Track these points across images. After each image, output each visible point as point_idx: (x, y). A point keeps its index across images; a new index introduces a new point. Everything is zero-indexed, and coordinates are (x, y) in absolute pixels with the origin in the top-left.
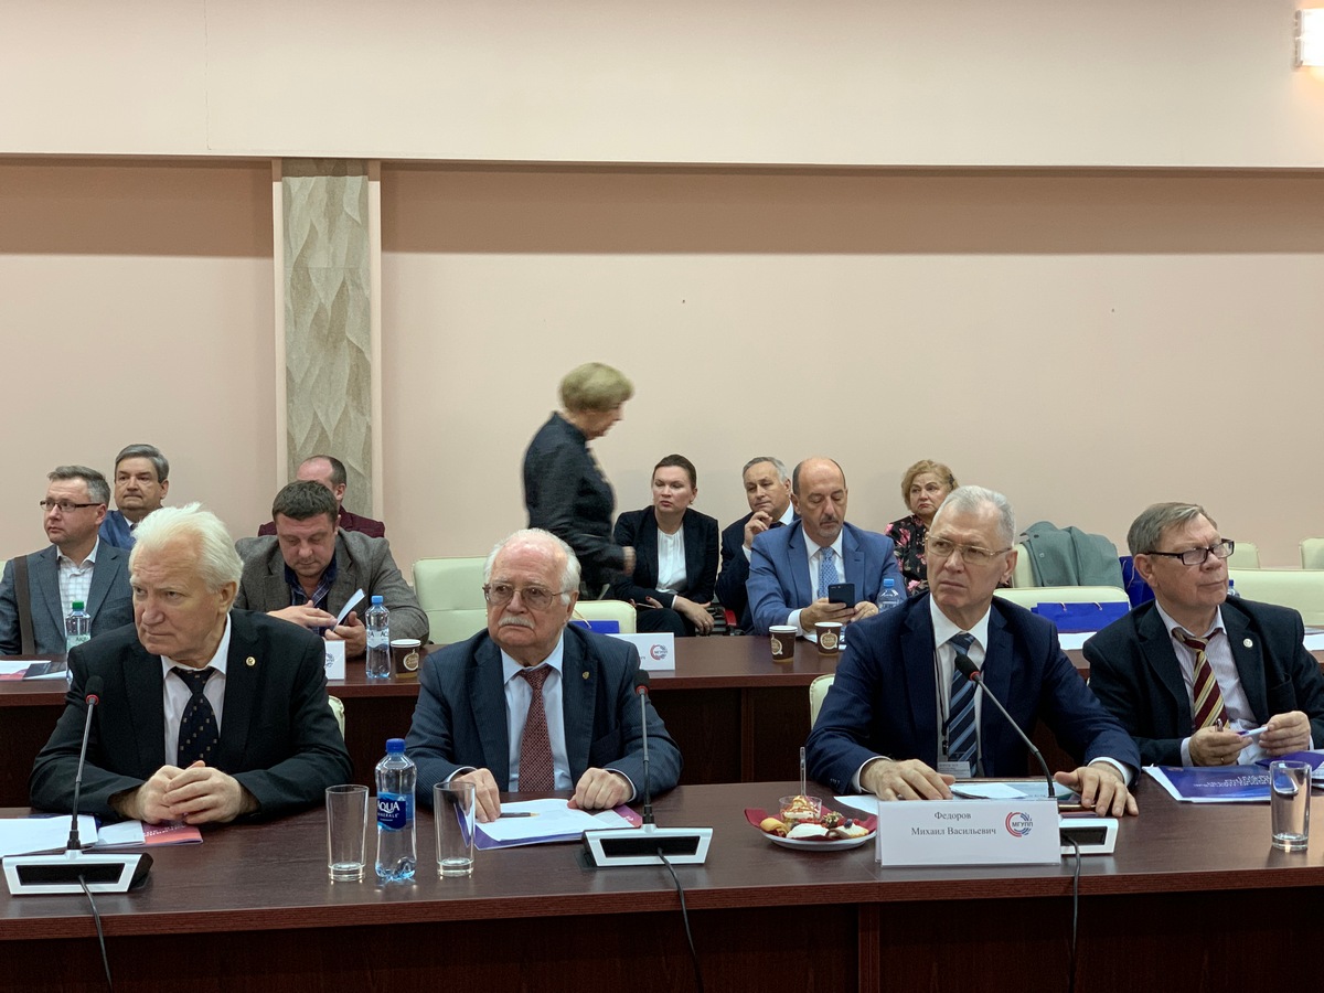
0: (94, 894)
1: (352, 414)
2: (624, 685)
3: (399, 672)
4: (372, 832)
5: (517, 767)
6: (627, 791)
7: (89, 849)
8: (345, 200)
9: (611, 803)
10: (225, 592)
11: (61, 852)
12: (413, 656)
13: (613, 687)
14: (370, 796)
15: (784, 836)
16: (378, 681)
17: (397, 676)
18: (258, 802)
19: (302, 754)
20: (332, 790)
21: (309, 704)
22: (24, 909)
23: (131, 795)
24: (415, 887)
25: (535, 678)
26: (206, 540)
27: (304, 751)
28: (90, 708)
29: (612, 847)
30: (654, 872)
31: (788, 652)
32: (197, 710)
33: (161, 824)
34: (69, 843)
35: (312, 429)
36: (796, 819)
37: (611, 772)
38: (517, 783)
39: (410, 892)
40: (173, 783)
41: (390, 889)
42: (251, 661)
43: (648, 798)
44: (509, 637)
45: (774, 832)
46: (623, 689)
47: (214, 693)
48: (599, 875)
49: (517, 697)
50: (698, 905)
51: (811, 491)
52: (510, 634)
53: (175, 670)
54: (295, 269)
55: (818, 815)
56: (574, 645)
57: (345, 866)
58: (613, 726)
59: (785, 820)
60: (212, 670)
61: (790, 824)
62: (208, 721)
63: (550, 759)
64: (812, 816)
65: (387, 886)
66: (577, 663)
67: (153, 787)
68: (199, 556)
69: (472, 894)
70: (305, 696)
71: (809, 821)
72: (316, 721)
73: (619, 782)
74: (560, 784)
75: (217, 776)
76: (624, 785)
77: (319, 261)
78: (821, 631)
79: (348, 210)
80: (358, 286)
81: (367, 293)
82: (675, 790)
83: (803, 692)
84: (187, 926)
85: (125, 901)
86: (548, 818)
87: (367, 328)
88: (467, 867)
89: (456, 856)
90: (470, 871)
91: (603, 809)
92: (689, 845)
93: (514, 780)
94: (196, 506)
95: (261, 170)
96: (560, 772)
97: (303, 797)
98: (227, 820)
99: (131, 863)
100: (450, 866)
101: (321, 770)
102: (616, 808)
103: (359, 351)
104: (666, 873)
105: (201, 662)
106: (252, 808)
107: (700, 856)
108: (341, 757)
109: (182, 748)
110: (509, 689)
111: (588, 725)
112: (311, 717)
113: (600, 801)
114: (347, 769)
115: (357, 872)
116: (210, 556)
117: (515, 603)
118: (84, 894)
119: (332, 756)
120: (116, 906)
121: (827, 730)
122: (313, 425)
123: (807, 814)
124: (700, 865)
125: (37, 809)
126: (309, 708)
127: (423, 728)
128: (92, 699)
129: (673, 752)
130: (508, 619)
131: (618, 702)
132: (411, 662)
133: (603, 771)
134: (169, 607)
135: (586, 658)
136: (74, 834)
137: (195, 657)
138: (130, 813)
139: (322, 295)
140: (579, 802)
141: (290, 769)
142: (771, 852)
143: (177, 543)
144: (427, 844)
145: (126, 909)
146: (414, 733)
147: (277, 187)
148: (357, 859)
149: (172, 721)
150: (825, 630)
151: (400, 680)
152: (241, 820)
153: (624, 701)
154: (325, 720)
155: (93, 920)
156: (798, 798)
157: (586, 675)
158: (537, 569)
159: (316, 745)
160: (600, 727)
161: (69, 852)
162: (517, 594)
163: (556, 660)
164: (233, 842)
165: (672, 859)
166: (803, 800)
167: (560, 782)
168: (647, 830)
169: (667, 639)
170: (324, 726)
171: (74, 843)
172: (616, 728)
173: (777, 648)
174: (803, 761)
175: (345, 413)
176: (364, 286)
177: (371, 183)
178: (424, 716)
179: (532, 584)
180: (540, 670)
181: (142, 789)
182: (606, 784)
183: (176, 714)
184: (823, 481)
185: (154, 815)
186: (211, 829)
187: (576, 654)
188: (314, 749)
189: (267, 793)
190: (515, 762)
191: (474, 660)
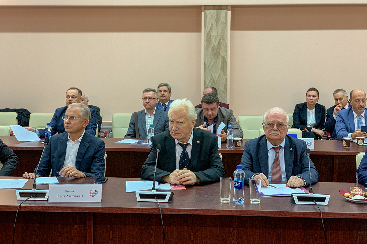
0: (159, 202)
1: (222, 75)
2: (302, 152)
3: (235, 147)
4: (232, 190)
5: (271, 174)
6: (303, 183)
7: (157, 190)
8: (221, 16)
9: (298, 186)
10: (193, 122)
11: (150, 190)
12: (239, 142)
13: (299, 154)
14: (232, 180)
15: (351, 198)
16: (230, 149)
17: (235, 148)
18: (200, 180)
19: (212, 168)
20: (222, 178)
21: (213, 154)
22: (141, 205)
23: (168, 176)
24: (244, 206)
25: (277, 149)
26: (189, 109)
27: (212, 167)
28: (158, 153)
29: (300, 199)
30: (312, 206)
31: (348, 145)
32: (184, 154)
33: (175, 185)
34: (152, 188)
35: (211, 79)
36: (354, 194)
37: (299, 177)
38: (271, 179)
39: (243, 207)
40: (179, 174)
41: (237, 206)
42: (199, 142)
43: (311, 185)
44: (273, 138)
45: (348, 197)
46: (302, 153)
47: (189, 150)
48: (296, 206)
49: (271, 155)
50: (326, 217)
51: (356, 99)
52: (273, 136)
53: (179, 143)
54: (207, 35)
55: (361, 193)
56: (288, 141)
57: (225, 199)
58: (299, 164)
59: (351, 194)
60: (188, 144)
61: (353, 195)
62: (187, 157)
63: (280, 172)
64: (359, 193)
65: (236, 205)
66: (288, 146)
67: (174, 175)
68: (187, 112)
69: (260, 209)
70: (213, 152)
71: (359, 194)
72: (216, 159)
73: (301, 180)
74: (283, 180)
75: (190, 172)
76: (302, 181)
77: (214, 33)
78: (358, 139)
79: (222, 19)
80: (224, 40)
81: (226, 42)
82: (317, 183)
83: (354, 157)
84: (183, 212)
85: (167, 205)
86: (281, 189)
87: (226, 52)
88: (258, 201)
89: (255, 198)
90: (259, 202)
91: (296, 188)
92: (323, 199)
93: (270, 178)
94: (185, 99)
95: (198, 9)
96: (283, 176)
97: (212, 179)
98: (193, 184)
99: (168, 194)
100: (253, 201)
101: (217, 172)
102: (300, 187)
103: (224, 58)
104: (316, 207)
105: (186, 142)
106: (199, 181)
107: (326, 203)
108: (222, 169)
109: (180, 164)
110: (269, 152)
111: (292, 163)
112: (214, 158)
113: (295, 185)
114: (223, 172)
115: (228, 201)
116: (190, 113)
117: (275, 127)
118: (157, 202)
119: (220, 169)
120: (165, 206)
121: (363, 168)
122: (211, 78)
123: (358, 193)
124: (326, 205)
125: (143, 179)
126: (214, 155)
127: (244, 162)
128: (158, 151)
129: (316, 173)
130: (273, 132)
131: (300, 157)
132: (239, 144)
133: (296, 177)
134: (180, 126)
135: (291, 144)
136: (154, 186)
137: (184, 140)
138: (167, 181)
139: (214, 42)
140: (289, 185)
141: (209, 172)
142: (347, 203)
143: (182, 109)
144: (247, 195)
145: (167, 207)
146: (242, 163)
147: (203, 13)
148: (228, 197)
149: (178, 157)
150: (360, 139)
151: (235, 149)
152: (196, 185)
153: (302, 157)
154: (218, 159)
155: (159, 209)
156: (355, 188)
157: (291, 149)
158: (281, 118)
159: (215, 166)
160: (295, 164)
161: (153, 190)
162: (275, 125)
163: (283, 144)
164: (194, 190)
165: (318, 203)
166: (357, 188)
167: (283, 179)
168: (310, 194)
169: (312, 140)
170: (218, 160)
171: (154, 189)
172: (300, 164)
173: (345, 144)
174: (357, 177)
175: (220, 75)
176: (226, 40)
177: (228, 12)
178: (245, 159)
179: (280, 122)
180: (278, 147)
181: (170, 175)
182: (297, 180)
183: (179, 155)
184: (359, 96)
185: (174, 182)
186: (188, 186)
187: (288, 143)
188: (215, 167)
189: (203, 178)
190: (270, 173)
191: (259, 144)
